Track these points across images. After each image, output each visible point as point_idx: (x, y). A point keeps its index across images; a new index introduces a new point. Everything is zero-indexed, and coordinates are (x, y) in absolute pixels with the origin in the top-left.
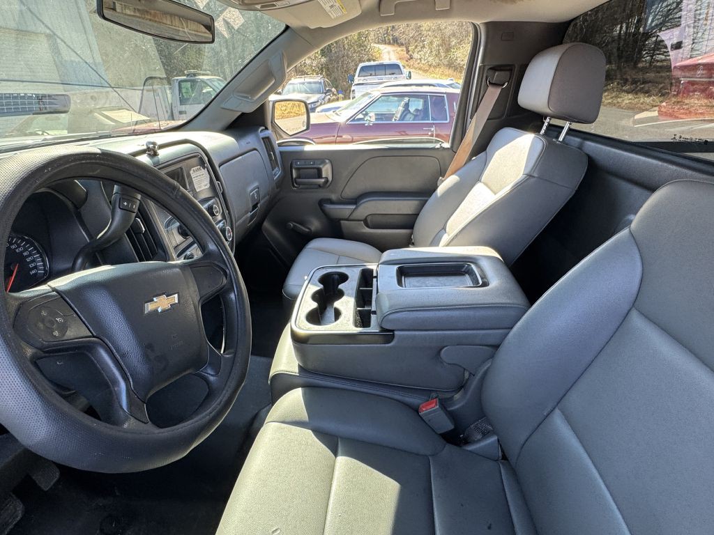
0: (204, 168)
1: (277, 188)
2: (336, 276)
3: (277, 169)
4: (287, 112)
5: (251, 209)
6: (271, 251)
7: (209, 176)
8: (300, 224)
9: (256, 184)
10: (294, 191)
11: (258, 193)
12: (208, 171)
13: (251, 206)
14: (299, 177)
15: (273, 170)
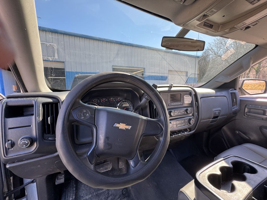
0: (191, 96)
1: (233, 114)
2: (248, 167)
3: (236, 106)
4: (254, 87)
5: (212, 118)
6: (223, 140)
7: (192, 99)
8: (244, 134)
9: (220, 109)
10: (245, 118)
11: (219, 113)
12: (192, 97)
13: (212, 116)
14: (249, 112)
15: (233, 106)
